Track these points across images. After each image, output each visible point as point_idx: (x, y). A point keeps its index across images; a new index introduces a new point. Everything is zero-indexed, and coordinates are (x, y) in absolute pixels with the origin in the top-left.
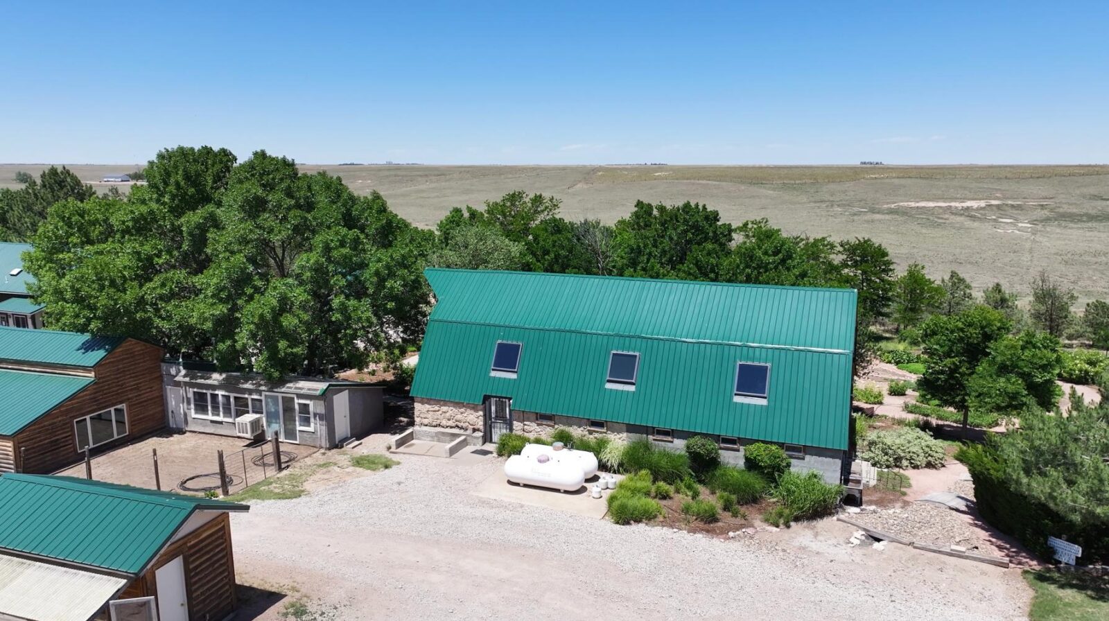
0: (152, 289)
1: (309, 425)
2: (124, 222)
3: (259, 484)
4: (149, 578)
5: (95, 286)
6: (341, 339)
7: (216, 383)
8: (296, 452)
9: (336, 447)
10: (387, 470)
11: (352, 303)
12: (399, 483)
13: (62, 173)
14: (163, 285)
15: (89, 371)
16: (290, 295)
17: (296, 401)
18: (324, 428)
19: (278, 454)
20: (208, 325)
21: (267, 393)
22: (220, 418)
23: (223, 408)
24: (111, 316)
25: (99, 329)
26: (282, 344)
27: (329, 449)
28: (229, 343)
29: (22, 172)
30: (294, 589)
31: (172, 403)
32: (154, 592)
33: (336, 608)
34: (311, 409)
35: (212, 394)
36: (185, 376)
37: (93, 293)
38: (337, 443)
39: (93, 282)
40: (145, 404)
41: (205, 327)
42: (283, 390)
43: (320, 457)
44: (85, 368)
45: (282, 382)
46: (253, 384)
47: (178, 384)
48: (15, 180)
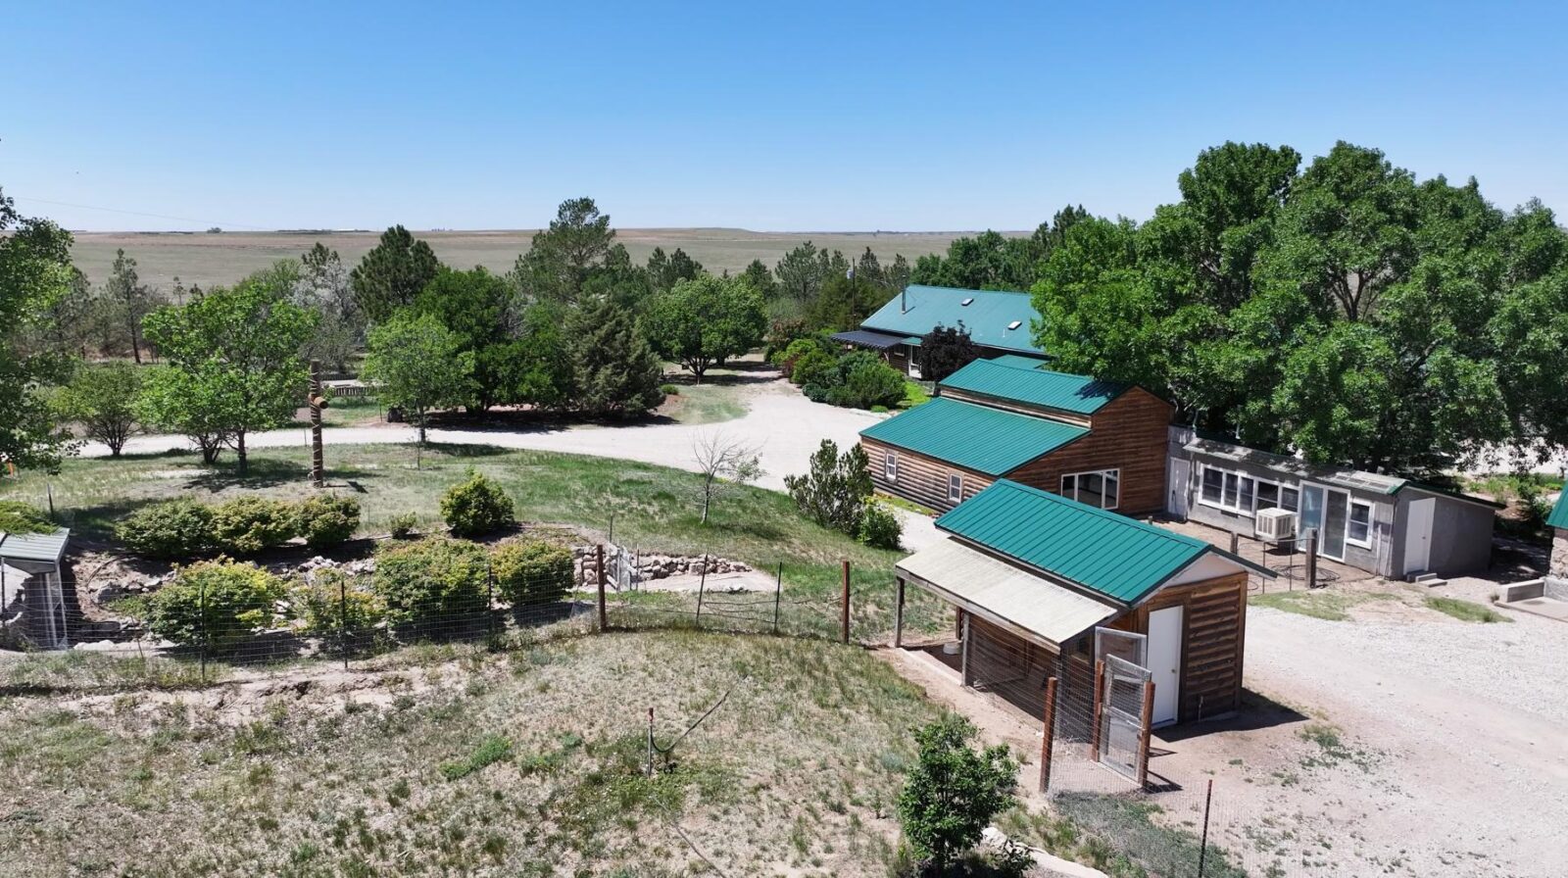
0: (1170, 327)
1: (1364, 538)
2: (1151, 241)
3: (1281, 594)
4: (1141, 614)
5: (1108, 317)
6: (1434, 419)
7: (1236, 458)
8: (1339, 572)
9: (1403, 579)
10: (1487, 625)
11: (1462, 363)
12: (1509, 644)
13: (1077, 213)
14: (1185, 322)
15: (1086, 420)
16: (1360, 345)
17: (1350, 500)
18: (1387, 546)
19: (1312, 568)
20: (1239, 375)
21: (1307, 483)
22: (1236, 509)
23: (1242, 496)
24: (1119, 356)
25: (1104, 371)
26: (1340, 411)
27: (1392, 579)
28: (1262, 403)
30: (1319, 715)
31: (1175, 482)
32: (1146, 632)
33: (1382, 754)
34: (1372, 514)
35: (1229, 475)
36: (1199, 445)
37: (1104, 325)
38: (1405, 573)
39: (1105, 312)
40: (1142, 474)
41: (1233, 378)
42: (1332, 479)
43: (1376, 585)
44: (1081, 416)
45: (1332, 467)
46: (1287, 466)
47: (1185, 455)
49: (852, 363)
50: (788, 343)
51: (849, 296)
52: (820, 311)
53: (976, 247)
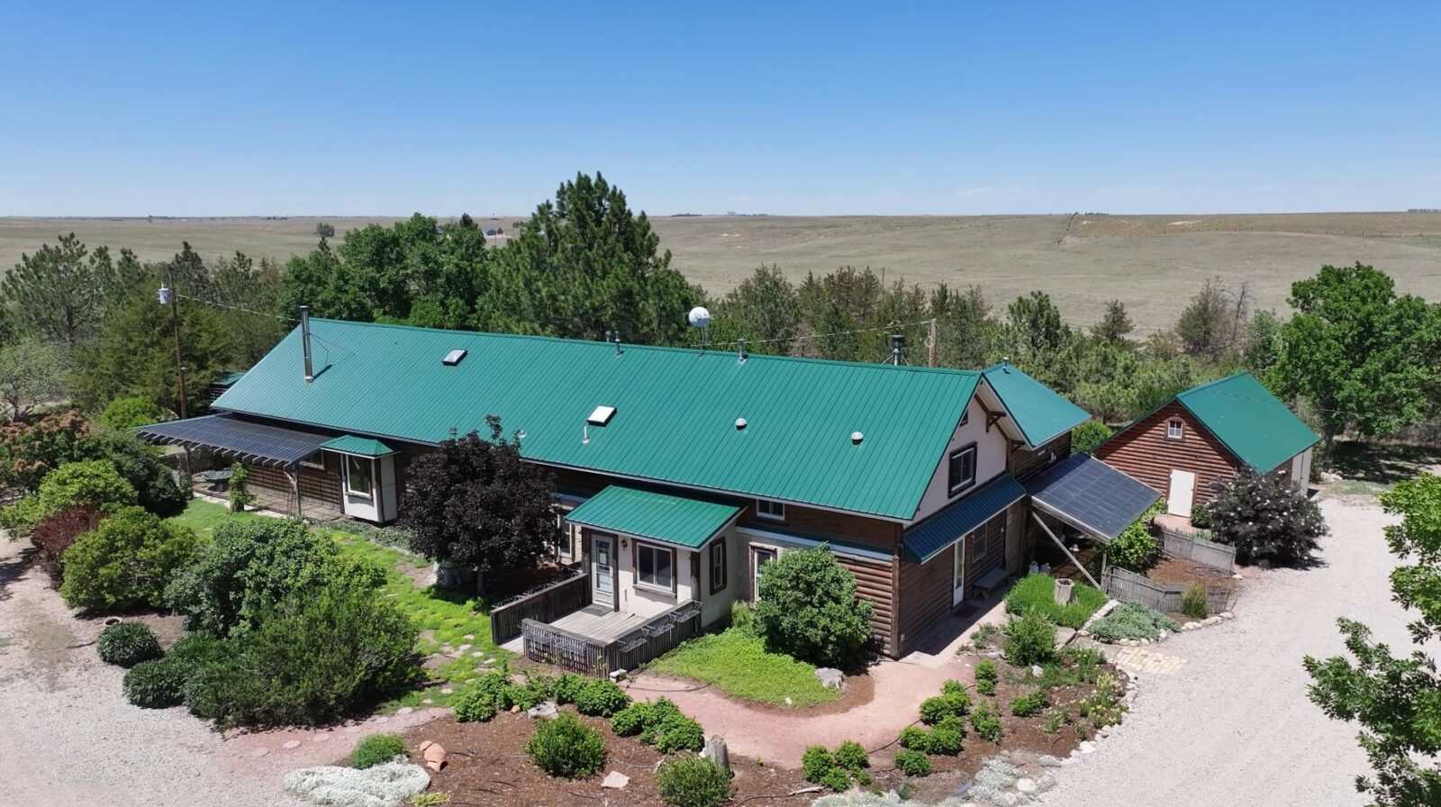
29: (323, 224)
48: (315, 233)
49: (242, 564)
50: (41, 473)
51: (166, 333)
52: (108, 363)
53: (395, 241)
